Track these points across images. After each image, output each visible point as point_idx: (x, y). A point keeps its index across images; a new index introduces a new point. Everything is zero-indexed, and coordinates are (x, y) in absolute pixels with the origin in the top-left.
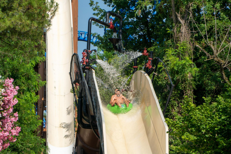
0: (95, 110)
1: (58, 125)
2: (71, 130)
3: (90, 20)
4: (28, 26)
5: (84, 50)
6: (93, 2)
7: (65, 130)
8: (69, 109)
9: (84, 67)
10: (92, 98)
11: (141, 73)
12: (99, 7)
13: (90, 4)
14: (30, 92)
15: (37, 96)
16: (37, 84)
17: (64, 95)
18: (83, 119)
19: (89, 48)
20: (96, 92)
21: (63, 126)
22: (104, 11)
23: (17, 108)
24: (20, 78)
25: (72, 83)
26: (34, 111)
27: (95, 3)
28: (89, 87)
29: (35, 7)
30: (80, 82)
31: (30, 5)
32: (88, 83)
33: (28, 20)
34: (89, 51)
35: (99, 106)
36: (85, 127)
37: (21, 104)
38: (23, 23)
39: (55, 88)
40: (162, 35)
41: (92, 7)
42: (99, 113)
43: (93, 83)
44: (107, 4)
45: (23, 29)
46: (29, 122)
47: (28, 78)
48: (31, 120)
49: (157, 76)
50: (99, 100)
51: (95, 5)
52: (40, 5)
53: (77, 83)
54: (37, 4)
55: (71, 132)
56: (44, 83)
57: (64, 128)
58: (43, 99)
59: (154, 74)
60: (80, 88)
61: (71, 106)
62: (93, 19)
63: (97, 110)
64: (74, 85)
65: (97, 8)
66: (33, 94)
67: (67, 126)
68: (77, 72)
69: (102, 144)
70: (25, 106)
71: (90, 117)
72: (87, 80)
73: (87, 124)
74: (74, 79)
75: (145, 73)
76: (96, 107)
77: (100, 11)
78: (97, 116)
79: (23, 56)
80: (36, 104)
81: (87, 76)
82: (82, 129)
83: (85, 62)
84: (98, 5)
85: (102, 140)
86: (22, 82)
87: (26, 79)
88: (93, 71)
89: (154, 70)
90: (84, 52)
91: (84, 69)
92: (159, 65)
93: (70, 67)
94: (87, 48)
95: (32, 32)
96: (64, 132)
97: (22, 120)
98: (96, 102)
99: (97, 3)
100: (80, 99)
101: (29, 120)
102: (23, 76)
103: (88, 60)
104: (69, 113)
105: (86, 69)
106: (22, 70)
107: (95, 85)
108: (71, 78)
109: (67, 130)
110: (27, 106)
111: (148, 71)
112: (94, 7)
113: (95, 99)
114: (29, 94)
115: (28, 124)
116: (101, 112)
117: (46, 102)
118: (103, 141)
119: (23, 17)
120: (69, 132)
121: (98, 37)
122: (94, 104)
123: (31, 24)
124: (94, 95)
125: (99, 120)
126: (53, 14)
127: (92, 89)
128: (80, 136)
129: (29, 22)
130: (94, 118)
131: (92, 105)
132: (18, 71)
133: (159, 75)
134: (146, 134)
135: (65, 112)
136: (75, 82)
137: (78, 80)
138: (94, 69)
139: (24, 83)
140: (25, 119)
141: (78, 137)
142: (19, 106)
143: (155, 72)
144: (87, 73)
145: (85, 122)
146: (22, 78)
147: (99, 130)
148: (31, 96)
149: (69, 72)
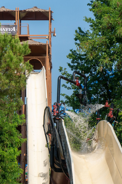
0: (65, 154)
1: (37, 175)
2: (47, 178)
3: (59, 78)
4: (6, 84)
5: (55, 103)
6: (62, 68)
7: (42, 178)
8: (46, 162)
9: (55, 117)
10: (62, 144)
11: (104, 122)
12: (67, 72)
13: (59, 70)
14: (13, 147)
15: (20, 151)
16: (19, 141)
17: (42, 151)
18: (55, 164)
19: (58, 101)
20: (65, 138)
21: (41, 175)
22: (71, 75)
23: (2, 159)
24: (4, 135)
25: (45, 134)
26: (16, 163)
27: (63, 69)
28: (59, 135)
29: (12, 68)
30: (52, 132)
31: (8, 67)
32: (58, 132)
33: (7, 79)
34: (59, 104)
35: (68, 149)
36: (57, 170)
37: (5, 156)
38: (3, 82)
39: (34, 145)
40: (120, 93)
41: (61, 72)
42: (68, 156)
43: (62, 131)
44: (74, 70)
45: (3, 87)
46: (12, 171)
47: (11, 135)
48: (14, 169)
49: (118, 124)
50: (68, 143)
51: (64, 71)
52: (16, 66)
53: (49, 134)
54: (14, 66)
55: (47, 180)
56: (25, 140)
57: (42, 177)
58: (25, 155)
59: (115, 123)
60: (52, 138)
61: (47, 159)
62: (62, 77)
63: (66, 153)
64: (47, 135)
65: (65, 73)
66: (16, 149)
67: (44, 176)
68: (49, 124)
69: (71, 182)
70: (8, 157)
71: (61, 161)
72: (58, 129)
73: (58, 168)
74: (47, 131)
75: (107, 122)
76: (66, 151)
77: (68, 75)
78: (66, 158)
79: (6, 117)
80: (18, 157)
81: (58, 126)
82: (55, 173)
83: (56, 113)
84: (66, 70)
85: (71, 178)
86: (6, 138)
87: (8, 135)
88: (63, 120)
89: (115, 119)
90: (54, 105)
91: (55, 119)
92: (119, 114)
93: (43, 120)
94: (57, 102)
95: (11, 90)
96: (42, 180)
97: (6, 169)
98: (65, 147)
99: (65, 69)
100: (52, 147)
101: (12, 169)
102: (6, 133)
103: (58, 111)
104: (45, 165)
105: (57, 120)
106: (6, 128)
107: (64, 132)
108: (44, 130)
109: (44, 179)
110: (10, 157)
111: (110, 120)
112: (63, 72)
113: (64, 145)
114: (13, 150)
115: (11, 172)
116: (70, 154)
117: (27, 157)
118: (73, 180)
119: (3, 77)
120: (46, 180)
121: (67, 97)
122: (64, 148)
123: (10, 83)
124: (64, 141)
125: (68, 162)
126: (28, 75)
127: (61, 137)
128: (53, 179)
129: (7, 81)
130: (64, 162)
131: (62, 149)
132: (3, 129)
133: (120, 123)
134: (110, 173)
135: (42, 164)
136: (48, 133)
137: (50, 130)
138: (63, 119)
139: (7, 139)
140: (8, 168)
141: (51, 180)
142: (3, 157)
143: (116, 121)
144: (58, 123)
145: (57, 167)
146: (6, 134)
147: (69, 170)
148: (14, 151)
149: (43, 124)
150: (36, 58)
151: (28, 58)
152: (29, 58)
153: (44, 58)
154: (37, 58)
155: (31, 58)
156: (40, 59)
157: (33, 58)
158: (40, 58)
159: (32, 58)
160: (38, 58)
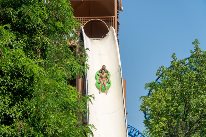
150: (98, 18)
151: (86, 18)
152: (88, 18)
153: (110, 18)
154: (100, 18)
155: (90, 19)
156: (104, 21)
157: (94, 18)
158: (104, 18)
159: (92, 18)
160: (102, 18)
